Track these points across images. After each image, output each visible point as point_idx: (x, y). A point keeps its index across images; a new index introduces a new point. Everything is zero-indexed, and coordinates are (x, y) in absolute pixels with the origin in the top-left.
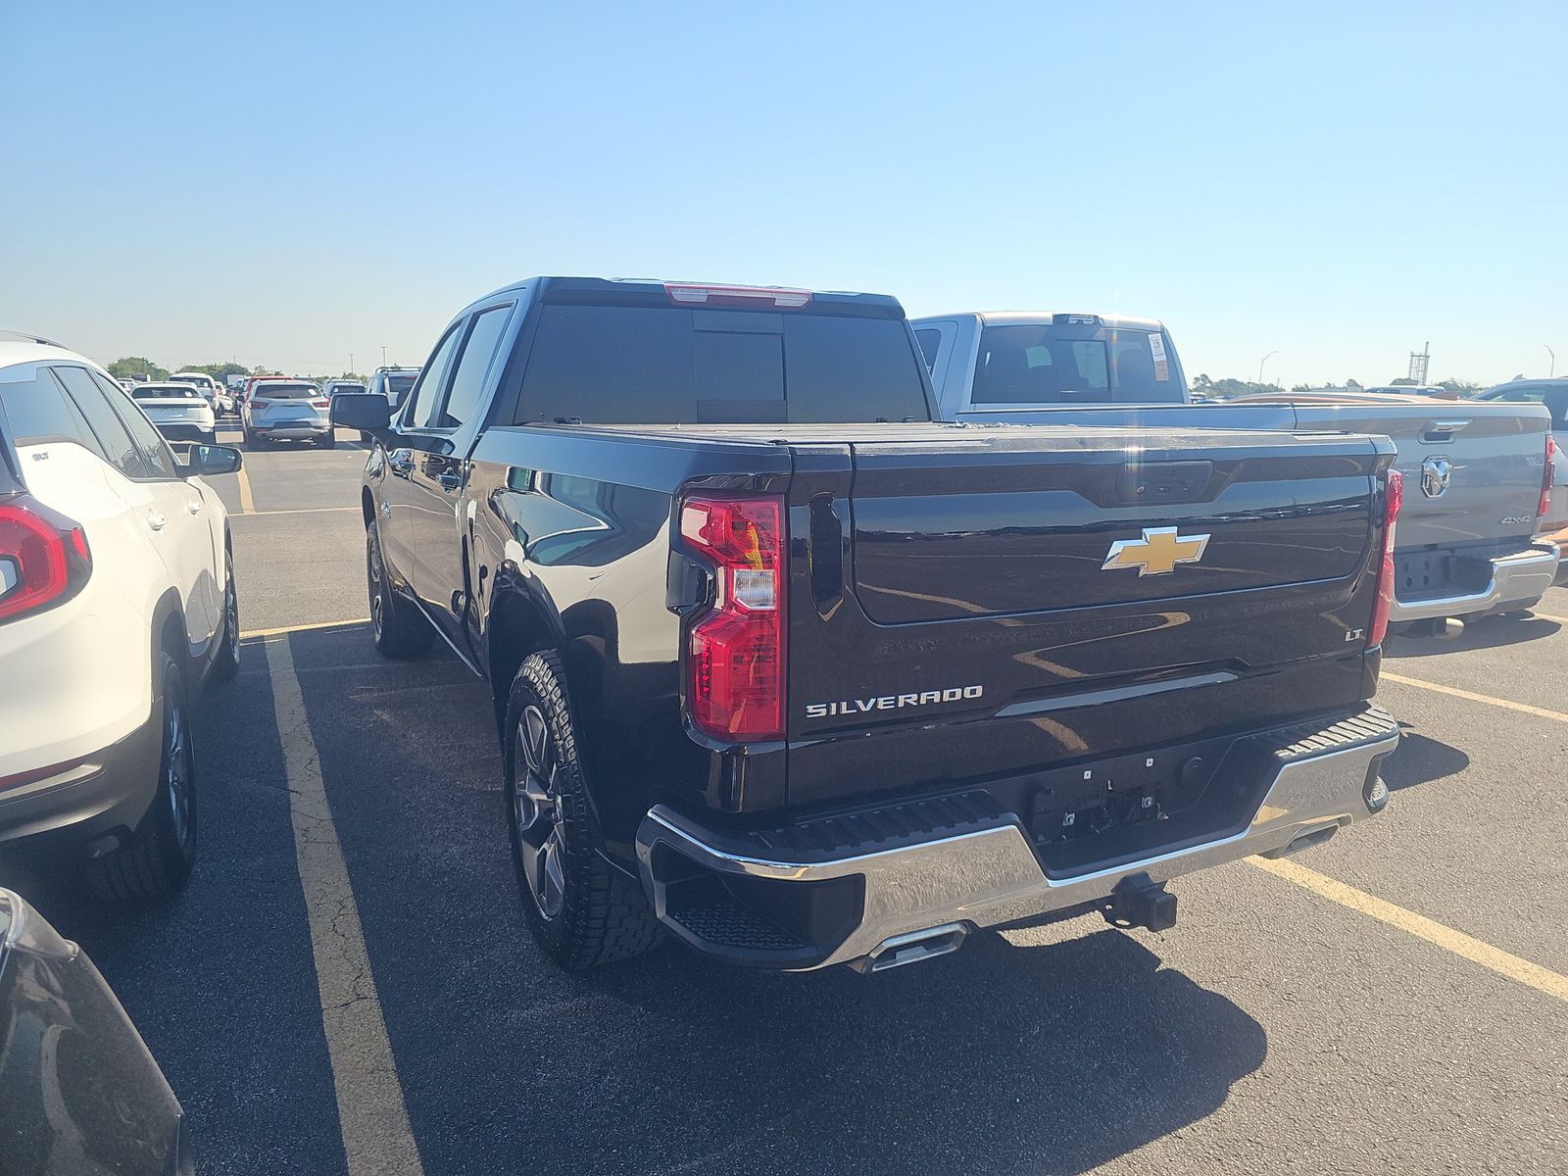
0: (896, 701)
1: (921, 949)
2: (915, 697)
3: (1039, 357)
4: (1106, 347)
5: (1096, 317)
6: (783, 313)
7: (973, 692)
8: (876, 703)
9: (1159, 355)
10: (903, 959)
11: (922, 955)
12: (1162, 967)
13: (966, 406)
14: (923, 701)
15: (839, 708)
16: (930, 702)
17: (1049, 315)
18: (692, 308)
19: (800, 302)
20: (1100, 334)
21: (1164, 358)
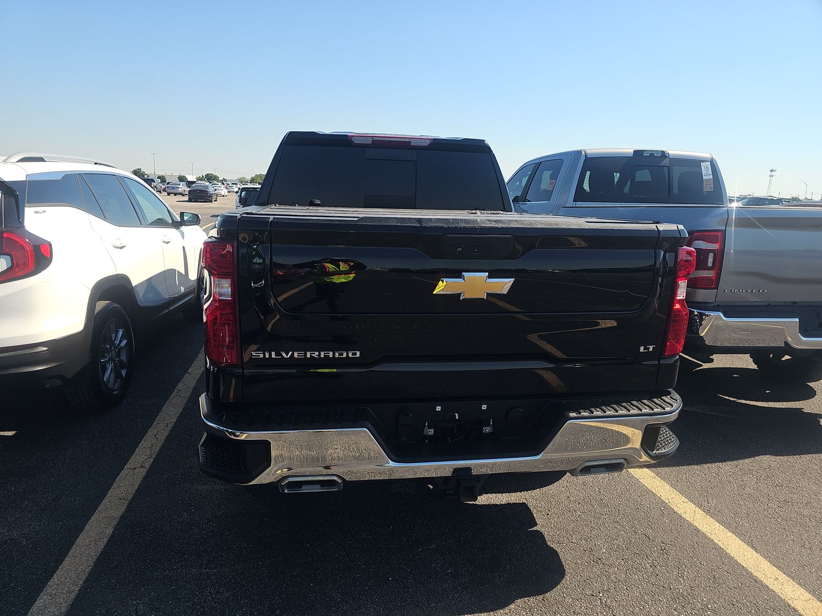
0: (305, 355)
1: (319, 486)
2: (317, 353)
3: (643, 176)
4: (669, 170)
5: (663, 152)
6: (417, 149)
7: (355, 354)
8: (293, 354)
9: (707, 174)
10: (306, 489)
11: (317, 489)
12: (535, 528)
13: (570, 203)
14: (322, 356)
15: (270, 355)
16: (326, 357)
17: (632, 151)
18: (365, 147)
19: (427, 143)
20: (666, 162)
21: (711, 177)
